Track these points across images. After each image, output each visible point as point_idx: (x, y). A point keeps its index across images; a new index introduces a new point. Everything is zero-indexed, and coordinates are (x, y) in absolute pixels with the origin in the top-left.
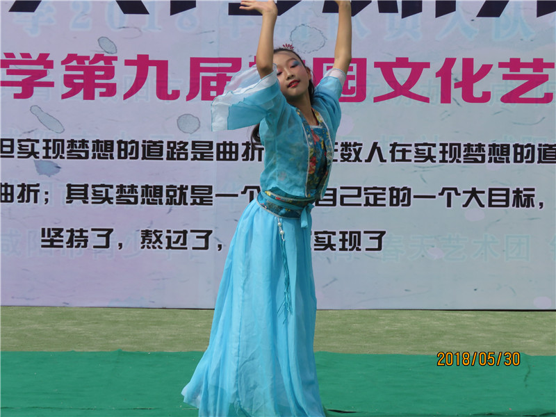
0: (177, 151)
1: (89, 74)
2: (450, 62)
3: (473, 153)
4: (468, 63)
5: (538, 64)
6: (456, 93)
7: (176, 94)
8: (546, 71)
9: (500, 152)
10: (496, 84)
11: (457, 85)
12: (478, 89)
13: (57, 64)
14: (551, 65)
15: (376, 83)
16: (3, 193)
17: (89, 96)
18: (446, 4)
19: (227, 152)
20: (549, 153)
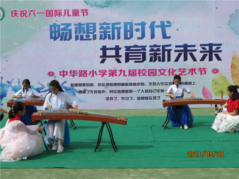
0: (127, 84)
1: (113, 73)
2: (170, 69)
4: (173, 69)
5: (184, 69)
6: (171, 74)
7: (126, 76)
8: (185, 70)
10: (177, 72)
11: (171, 73)
12: (174, 73)
13: (107, 71)
14: (186, 69)
15: (158, 73)
16: (100, 92)
17: (113, 76)
18: (169, 60)
19: (135, 84)
20: (186, 83)
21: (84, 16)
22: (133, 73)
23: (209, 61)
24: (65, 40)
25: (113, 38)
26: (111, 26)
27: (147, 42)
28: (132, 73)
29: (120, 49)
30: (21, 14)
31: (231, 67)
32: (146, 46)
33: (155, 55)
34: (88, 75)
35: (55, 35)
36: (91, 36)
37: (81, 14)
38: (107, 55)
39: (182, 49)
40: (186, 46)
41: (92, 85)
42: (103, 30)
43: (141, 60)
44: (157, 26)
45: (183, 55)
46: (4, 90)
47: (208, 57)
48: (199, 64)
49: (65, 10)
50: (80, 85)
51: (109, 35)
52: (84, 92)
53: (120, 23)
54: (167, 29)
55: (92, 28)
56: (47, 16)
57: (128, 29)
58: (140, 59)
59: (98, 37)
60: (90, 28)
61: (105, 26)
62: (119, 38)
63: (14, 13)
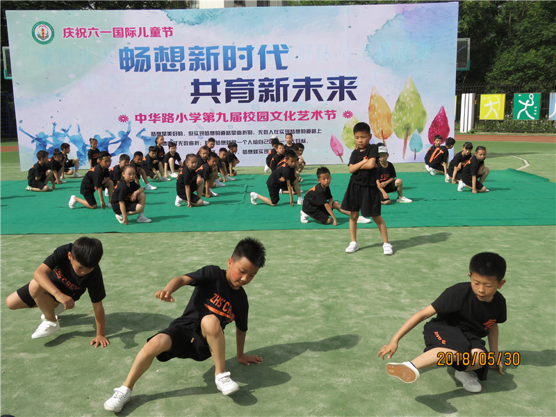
0: (228, 133)
1: (209, 116)
2: (287, 112)
4: (291, 112)
5: (306, 112)
6: (288, 119)
7: (228, 121)
9: (298, 131)
10: (297, 116)
11: (288, 117)
12: (293, 118)
13: (202, 115)
14: (309, 112)
15: (271, 117)
16: (191, 143)
17: (209, 122)
18: (285, 99)
19: (239, 133)
20: (308, 131)
21: (166, 36)
22: (238, 117)
23: (340, 100)
24: (141, 70)
25: (209, 69)
26: (204, 51)
27: (255, 74)
28: (236, 117)
29: (219, 83)
30: (77, 34)
31: (369, 108)
32: (253, 80)
33: (267, 92)
34: (175, 120)
35: (127, 63)
36: (178, 66)
37: (162, 33)
38: (201, 92)
39: (303, 83)
40: (308, 80)
41: (180, 134)
42: (194, 57)
43: (248, 99)
44: (269, 52)
45: (304, 93)
46: (59, 141)
47: (338, 95)
48: (325, 105)
49: (140, 28)
51: (203, 64)
53: (217, 47)
54: (282, 55)
55: (179, 55)
56: (114, 37)
57: (229, 56)
58: (246, 97)
59: (187, 66)
60: (176, 55)
61: (197, 52)
62: (216, 68)
63: (68, 32)
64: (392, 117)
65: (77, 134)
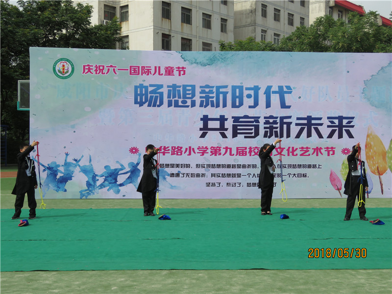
0: (234, 166)
1: (216, 150)
2: (289, 148)
3: (294, 166)
4: (293, 148)
5: (307, 148)
6: (291, 154)
7: (233, 155)
9: (300, 166)
10: (299, 152)
11: (291, 152)
12: (295, 153)
13: (209, 148)
14: (310, 148)
16: (198, 175)
17: (216, 155)
18: (288, 136)
19: (244, 166)
20: (309, 166)
21: (180, 75)
22: (243, 151)
23: (339, 138)
24: (154, 106)
25: (218, 106)
26: (214, 90)
27: (261, 112)
28: (241, 152)
29: (226, 119)
30: (96, 71)
31: (366, 146)
32: (259, 117)
33: (271, 128)
34: (183, 153)
35: (141, 99)
36: (189, 102)
37: (176, 73)
38: (209, 127)
39: (305, 122)
40: (309, 119)
41: (188, 166)
42: (204, 95)
43: (253, 135)
44: (274, 92)
45: (305, 130)
46: (70, 170)
47: (337, 133)
48: (325, 142)
49: (156, 67)
50: (172, 166)
51: (212, 102)
52: (178, 175)
53: (226, 87)
54: (286, 95)
55: (190, 92)
56: (131, 74)
57: (237, 94)
58: (252, 133)
59: (198, 103)
60: (187, 92)
61: (207, 90)
62: (225, 105)
63: (87, 69)
64: (387, 154)
65: (88, 164)
